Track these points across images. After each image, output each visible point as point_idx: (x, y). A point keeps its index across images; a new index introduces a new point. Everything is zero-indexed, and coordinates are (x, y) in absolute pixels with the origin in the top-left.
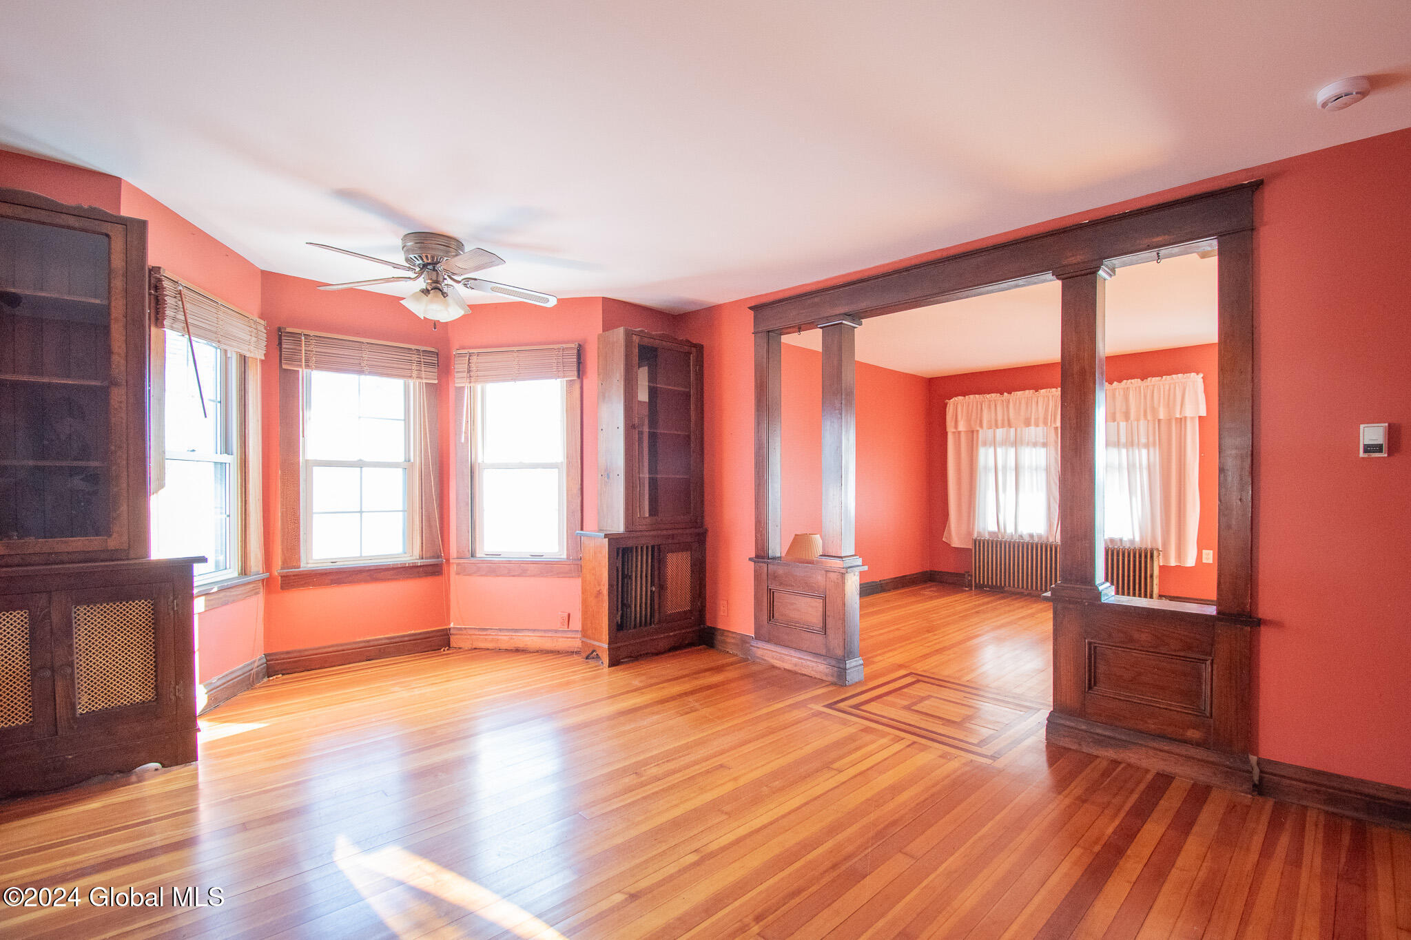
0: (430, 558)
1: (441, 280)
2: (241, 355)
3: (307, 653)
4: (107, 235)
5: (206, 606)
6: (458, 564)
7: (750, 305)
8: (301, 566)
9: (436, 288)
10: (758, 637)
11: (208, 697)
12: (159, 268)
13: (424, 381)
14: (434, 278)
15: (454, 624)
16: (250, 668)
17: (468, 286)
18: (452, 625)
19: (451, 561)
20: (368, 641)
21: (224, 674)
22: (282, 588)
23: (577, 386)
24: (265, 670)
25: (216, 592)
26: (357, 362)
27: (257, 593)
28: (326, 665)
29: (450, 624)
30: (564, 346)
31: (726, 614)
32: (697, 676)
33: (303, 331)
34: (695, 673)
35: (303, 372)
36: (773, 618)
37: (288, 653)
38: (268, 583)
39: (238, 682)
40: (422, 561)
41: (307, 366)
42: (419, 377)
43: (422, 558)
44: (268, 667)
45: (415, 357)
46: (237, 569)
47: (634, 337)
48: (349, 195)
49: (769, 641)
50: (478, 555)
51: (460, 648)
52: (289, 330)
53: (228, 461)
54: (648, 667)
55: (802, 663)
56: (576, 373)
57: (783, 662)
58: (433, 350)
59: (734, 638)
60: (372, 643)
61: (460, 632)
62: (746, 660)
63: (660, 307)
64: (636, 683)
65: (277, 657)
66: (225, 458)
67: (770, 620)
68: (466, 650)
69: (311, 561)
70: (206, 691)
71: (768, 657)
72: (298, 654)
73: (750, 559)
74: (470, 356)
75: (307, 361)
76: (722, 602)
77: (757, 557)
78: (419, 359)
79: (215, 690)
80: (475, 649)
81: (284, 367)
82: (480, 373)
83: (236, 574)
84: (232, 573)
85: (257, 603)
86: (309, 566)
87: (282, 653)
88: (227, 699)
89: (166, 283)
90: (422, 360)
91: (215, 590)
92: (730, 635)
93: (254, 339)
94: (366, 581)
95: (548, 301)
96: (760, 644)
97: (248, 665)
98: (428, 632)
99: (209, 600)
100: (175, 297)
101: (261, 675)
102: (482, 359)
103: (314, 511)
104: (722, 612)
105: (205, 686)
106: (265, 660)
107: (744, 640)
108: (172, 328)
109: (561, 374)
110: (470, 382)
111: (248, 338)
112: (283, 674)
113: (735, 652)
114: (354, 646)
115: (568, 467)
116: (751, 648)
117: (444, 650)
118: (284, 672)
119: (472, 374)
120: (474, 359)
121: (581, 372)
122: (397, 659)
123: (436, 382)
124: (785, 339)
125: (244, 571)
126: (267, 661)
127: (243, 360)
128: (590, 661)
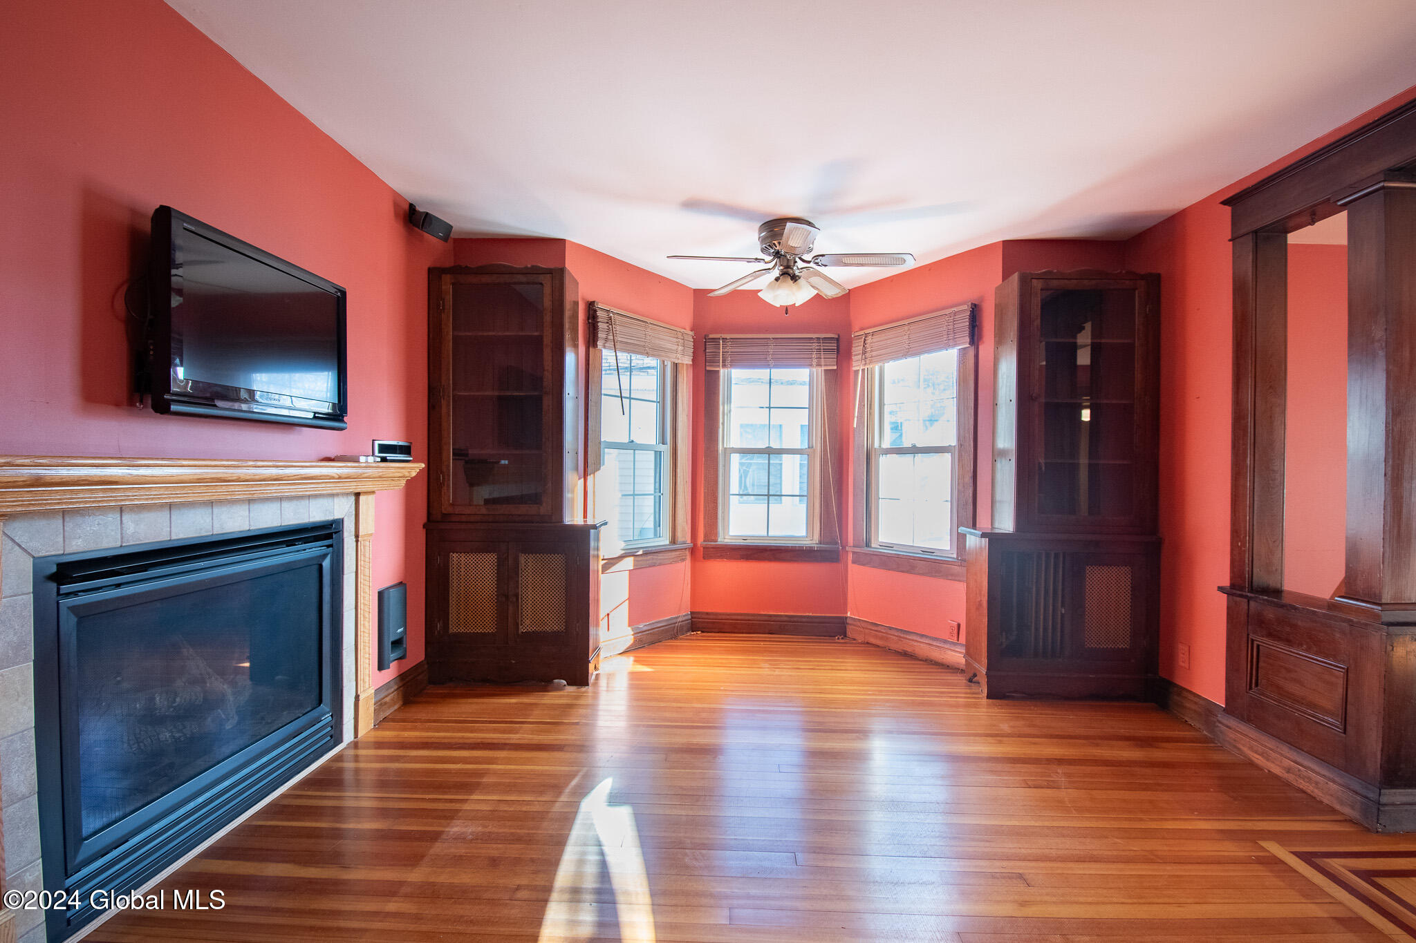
0: (827, 544)
1: (792, 264)
2: (674, 363)
3: (720, 617)
4: (541, 284)
5: (634, 566)
6: (854, 553)
7: (1222, 200)
8: (719, 540)
9: (788, 274)
10: (1229, 710)
11: (634, 638)
12: (594, 302)
13: (823, 368)
14: (785, 264)
15: (850, 614)
16: (675, 621)
17: (820, 264)
18: (849, 614)
19: (847, 548)
20: (771, 616)
21: (651, 622)
22: (704, 558)
23: (971, 353)
24: (689, 625)
25: (641, 555)
26: (762, 357)
27: (683, 560)
28: (736, 631)
29: (847, 613)
30: (955, 309)
31: (1187, 666)
32: (1099, 741)
33: (722, 335)
34: (1102, 738)
35: (723, 372)
36: (1257, 685)
37: (707, 614)
38: (693, 551)
39: (663, 630)
40: (820, 545)
41: (724, 366)
42: (819, 365)
43: (821, 544)
44: (693, 623)
45: (815, 345)
46: (668, 538)
47: (1035, 282)
48: (693, 205)
49: (1247, 720)
50: (873, 545)
51: (854, 639)
52: (711, 336)
53: (662, 450)
54: (1039, 711)
55: (1299, 770)
56: (967, 339)
57: (1268, 760)
58: (832, 336)
59: (1196, 703)
60: (774, 618)
61: (855, 623)
62: (1206, 740)
63: (1088, 235)
64: (1005, 727)
65: (700, 616)
66: (662, 448)
67: (1251, 688)
68: (859, 643)
69: (726, 537)
70: (632, 633)
71: (1244, 745)
72: (714, 617)
73: (1221, 589)
74: (866, 337)
75: (724, 361)
76: (1180, 646)
77: (1233, 586)
78: (818, 347)
79: (640, 634)
80: (868, 643)
81: (708, 368)
82: (874, 354)
83: (668, 542)
84: (664, 541)
85: (685, 567)
86: (726, 541)
87: (702, 613)
88: (653, 643)
89: (599, 313)
90: (822, 348)
91: (640, 552)
92: (1191, 697)
93: (680, 348)
94: (770, 560)
95: (905, 261)
96: (1232, 722)
97: (674, 618)
98: (825, 617)
99: (638, 561)
100: (607, 323)
101: (685, 629)
102: (876, 338)
103: (731, 493)
104: (1182, 660)
105: (632, 629)
106: (690, 617)
107: (1209, 709)
108: (605, 347)
109: (951, 343)
110: (866, 364)
111: (675, 347)
112: (702, 632)
113: (1198, 725)
114: (759, 618)
115: (960, 452)
116: (1218, 724)
117: (838, 638)
118: (703, 630)
119: (867, 355)
120: (869, 340)
121: (976, 338)
122: (793, 638)
123: (835, 368)
124: (1293, 238)
125: (674, 540)
126: (692, 618)
127: (676, 366)
128: (973, 685)
